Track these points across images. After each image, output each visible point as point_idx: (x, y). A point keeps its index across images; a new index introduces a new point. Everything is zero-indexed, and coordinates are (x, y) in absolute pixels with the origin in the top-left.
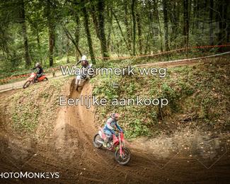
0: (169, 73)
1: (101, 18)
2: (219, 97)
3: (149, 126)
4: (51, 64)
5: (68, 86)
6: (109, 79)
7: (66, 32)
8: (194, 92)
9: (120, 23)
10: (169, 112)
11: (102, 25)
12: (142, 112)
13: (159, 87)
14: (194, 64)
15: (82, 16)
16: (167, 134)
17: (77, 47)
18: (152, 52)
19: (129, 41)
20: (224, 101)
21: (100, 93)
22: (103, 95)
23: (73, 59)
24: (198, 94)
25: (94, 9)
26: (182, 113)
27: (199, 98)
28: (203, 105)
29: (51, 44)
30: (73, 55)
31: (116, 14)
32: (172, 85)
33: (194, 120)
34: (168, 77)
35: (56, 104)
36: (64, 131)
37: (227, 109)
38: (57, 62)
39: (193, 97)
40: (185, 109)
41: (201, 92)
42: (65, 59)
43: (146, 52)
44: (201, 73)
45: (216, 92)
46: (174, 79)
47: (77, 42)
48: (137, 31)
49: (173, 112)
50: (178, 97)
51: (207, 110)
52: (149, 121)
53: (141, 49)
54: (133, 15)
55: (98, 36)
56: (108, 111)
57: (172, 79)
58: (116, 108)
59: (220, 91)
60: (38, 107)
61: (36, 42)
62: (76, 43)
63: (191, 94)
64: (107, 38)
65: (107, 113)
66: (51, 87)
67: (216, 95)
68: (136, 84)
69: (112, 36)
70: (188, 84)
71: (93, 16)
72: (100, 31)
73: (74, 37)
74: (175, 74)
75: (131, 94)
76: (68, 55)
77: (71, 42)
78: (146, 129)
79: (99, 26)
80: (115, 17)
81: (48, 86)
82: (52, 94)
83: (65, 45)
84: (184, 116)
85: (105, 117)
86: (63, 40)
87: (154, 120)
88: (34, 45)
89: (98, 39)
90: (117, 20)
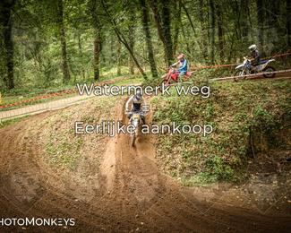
0: (265, 90)
1: (166, 12)
3: (233, 166)
4: (97, 77)
5: (120, 108)
6: (176, 97)
7: (117, 31)
9: (192, 18)
10: (264, 147)
11: (167, 22)
12: (224, 145)
13: (249, 109)
15: (138, 10)
16: (261, 178)
17: (131, 53)
19: (205, 44)
21: (164, 117)
22: (167, 120)
23: (126, 69)
26: (285, 149)
29: (96, 50)
30: (124, 64)
31: (187, 7)
32: (269, 108)
34: (263, 96)
36: (113, 169)
38: (105, 74)
42: (114, 71)
43: (229, 59)
46: (272, 98)
47: (132, 46)
48: (217, 30)
49: (270, 148)
52: (235, 159)
53: (222, 55)
54: (212, 7)
55: (162, 38)
56: (175, 143)
57: (270, 99)
58: (186, 139)
61: (77, 47)
62: (130, 47)
64: (173, 40)
65: (172, 147)
66: (98, 108)
68: (216, 105)
69: (181, 37)
71: (155, 11)
72: (164, 31)
73: (128, 40)
74: (274, 91)
75: (208, 120)
76: (119, 65)
77: (123, 48)
78: (229, 171)
79: (162, 24)
80: (186, 10)
81: (93, 107)
82: (99, 118)
83: (115, 51)
84: (287, 153)
85: (171, 152)
86: (112, 44)
87: (241, 158)
88: (73, 52)
89: (161, 42)
90: (187, 15)
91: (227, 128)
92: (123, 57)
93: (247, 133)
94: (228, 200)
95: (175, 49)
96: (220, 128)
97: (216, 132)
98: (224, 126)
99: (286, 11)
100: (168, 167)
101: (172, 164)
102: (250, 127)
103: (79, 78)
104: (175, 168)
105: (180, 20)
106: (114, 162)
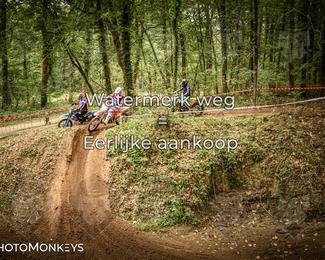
0: (228, 126)
1: (126, 36)
2: (302, 166)
3: (194, 207)
4: (44, 103)
5: (69, 140)
6: (134, 131)
7: (70, 53)
8: (264, 157)
9: (155, 45)
10: (225, 186)
11: (127, 48)
12: (185, 185)
14: (266, 115)
15: (96, 32)
17: (86, 78)
18: (202, 93)
19: (168, 75)
20: (309, 173)
21: (121, 152)
22: (124, 156)
24: (271, 160)
25: (115, 23)
26: (247, 188)
27: (272, 167)
28: (278, 178)
29: (45, 72)
30: (78, 90)
31: (149, 33)
33: (264, 200)
34: (226, 133)
35: (48, 167)
36: (58, 212)
37: (313, 185)
38: (54, 100)
39: (263, 164)
40: (251, 182)
41: (275, 158)
42: (65, 97)
44: (275, 128)
45: (297, 158)
46: (234, 135)
47: (87, 71)
48: (180, 60)
49: (231, 188)
50: (240, 164)
51: (283, 186)
52: (195, 200)
54: (176, 36)
55: (121, 64)
56: (131, 182)
58: (144, 177)
59: (304, 156)
60: (19, 172)
61: (21, 68)
62: (85, 74)
63: (260, 160)
64: (133, 68)
65: (129, 186)
66: (43, 140)
67: (297, 162)
69: (142, 65)
70: (255, 145)
71: (114, 34)
72: (123, 57)
73: (82, 64)
74: (237, 128)
75: (168, 157)
76: (72, 91)
77: (77, 71)
78: (189, 213)
79: (122, 49)
80: (148, 36)
81: (37, 138)
82: (43, 151)
83: (67, 75)
84: (249, 193)
85: (126, 191)
86: (64, 66)
87: (203, 199)
88: (17, 73)
89: (120, 68)
90: (150, 41)
91: (187, 166)
92: (76, 82)
93: (209, 172)
94: (187, 246)
95: (135, 77)
96: (181, 166)
97: (177, 170)
98: (185, 164)
99: (249, 47)
100: (122, 209)
101: (127, 205)
102: (212, 165)
103: (22, 103)
104: (130, 210)
105: (141, 47)
106: (59, 204)
